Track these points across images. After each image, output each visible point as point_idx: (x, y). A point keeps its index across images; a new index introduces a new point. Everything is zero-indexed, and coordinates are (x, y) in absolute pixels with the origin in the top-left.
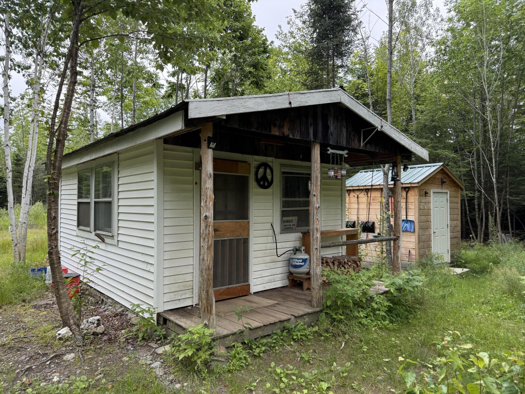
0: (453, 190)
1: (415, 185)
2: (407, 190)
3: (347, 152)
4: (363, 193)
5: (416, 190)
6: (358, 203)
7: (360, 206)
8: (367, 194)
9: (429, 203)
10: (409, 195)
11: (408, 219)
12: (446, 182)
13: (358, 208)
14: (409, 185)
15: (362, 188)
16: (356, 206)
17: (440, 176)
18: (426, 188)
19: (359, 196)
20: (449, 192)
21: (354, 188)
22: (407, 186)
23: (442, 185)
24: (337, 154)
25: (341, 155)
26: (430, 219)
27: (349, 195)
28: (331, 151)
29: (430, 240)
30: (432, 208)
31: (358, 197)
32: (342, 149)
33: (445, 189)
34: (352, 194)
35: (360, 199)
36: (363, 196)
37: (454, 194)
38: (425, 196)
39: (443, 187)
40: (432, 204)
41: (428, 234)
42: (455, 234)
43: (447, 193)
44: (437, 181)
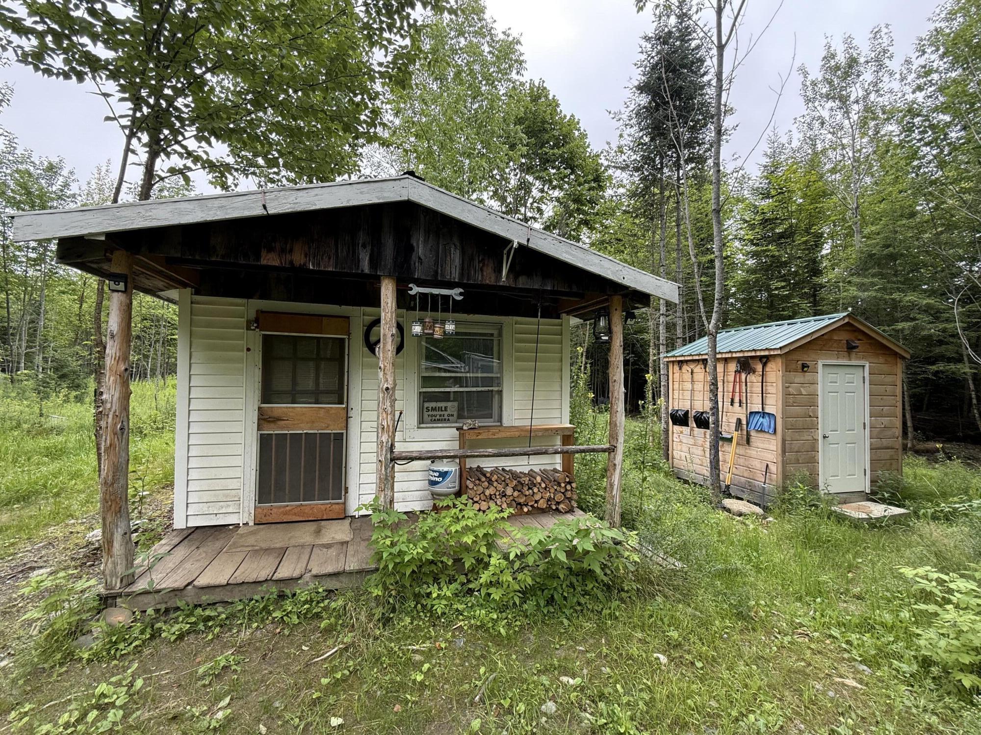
0: (881, 360)
1: (776, 353)
2: (764, 360)
3: (461, 290)
4: (699, 366)
5: (779, 361)
6: (693, 381)
7: (695, 386)
8: (705, 368)
9: (815, 383)
10: (768, 369)
11: (767, 411)
12: (857, 347)
13: (693, 390)
14: (766, 353)
15: (697, 358)
16: (688, 386)
17: (844, 336)
18: (806, 358)
19: (695, 371)
20: (867, 365)
21: (687, 358)
22: (763, 353)
23: (849, 354)
24: (432, 295)
25: (446, 298)
26: (815, 412)
27: (680, 369)
28: (415, 290)
29: (814, 449)
30: (819, 394)
31: (692, 373)
32: (450, 285)
33: (858, 359)
34: (685, 368)
35: (695, 375)
36: (700, 370)
37: (885, 368)
38: (803, 371)
39: (853, 355)
40: (820, 387)
41: (810, 438)
42: (885, 442)
43: (864, 366)
44: (835, 345)
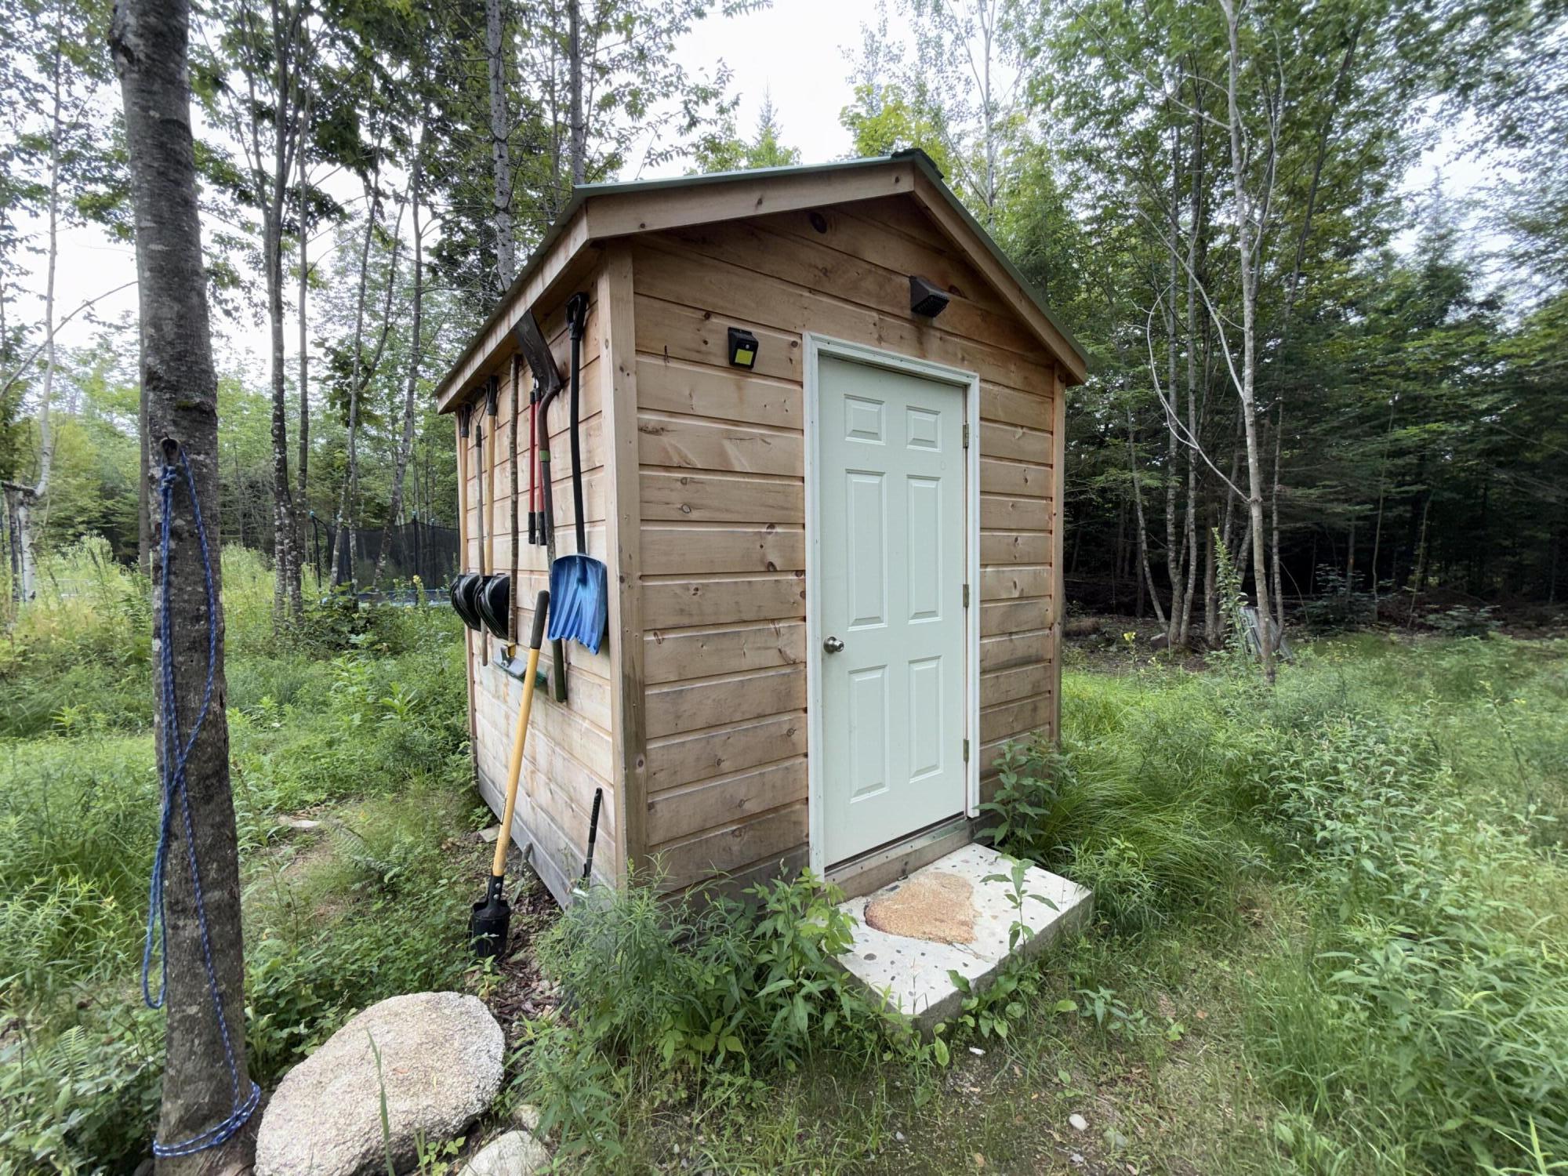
0: (1015, 377)
6: (482, 471)
17: (901, 259)
18: (745, 309)
20: (976, 387)
26: (794, 547)
29: (790, 702)
30: (808, 475)
31: (480, 438)
33: (947, 356)
37: (1025, 405)
38: (734, 365)
39: (934, 341)
40: (809, 443)
41: (771, 658)
42: (1023, 644)
43: (965, 388)
44: (869, 284)
